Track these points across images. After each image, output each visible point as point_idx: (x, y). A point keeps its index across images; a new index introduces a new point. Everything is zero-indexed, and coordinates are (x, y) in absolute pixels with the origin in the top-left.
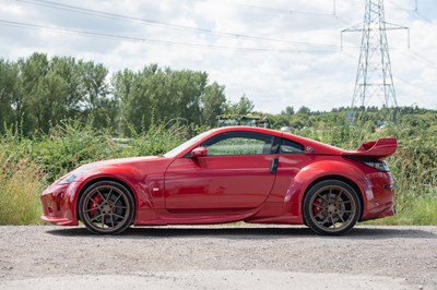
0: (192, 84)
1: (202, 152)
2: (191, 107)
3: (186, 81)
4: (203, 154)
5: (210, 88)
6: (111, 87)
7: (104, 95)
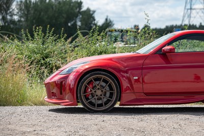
0: (72, 9)
1: (171, 49)
2: (72, 25)
3: (68, 7)
4: (172, 51)
5: (85, 12)
6: (16, 11)
7: (11, 16)
